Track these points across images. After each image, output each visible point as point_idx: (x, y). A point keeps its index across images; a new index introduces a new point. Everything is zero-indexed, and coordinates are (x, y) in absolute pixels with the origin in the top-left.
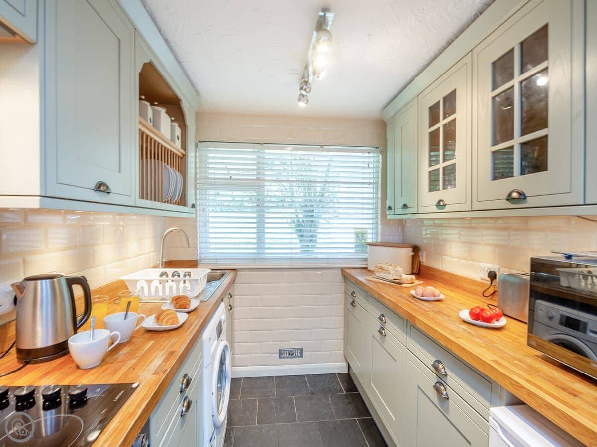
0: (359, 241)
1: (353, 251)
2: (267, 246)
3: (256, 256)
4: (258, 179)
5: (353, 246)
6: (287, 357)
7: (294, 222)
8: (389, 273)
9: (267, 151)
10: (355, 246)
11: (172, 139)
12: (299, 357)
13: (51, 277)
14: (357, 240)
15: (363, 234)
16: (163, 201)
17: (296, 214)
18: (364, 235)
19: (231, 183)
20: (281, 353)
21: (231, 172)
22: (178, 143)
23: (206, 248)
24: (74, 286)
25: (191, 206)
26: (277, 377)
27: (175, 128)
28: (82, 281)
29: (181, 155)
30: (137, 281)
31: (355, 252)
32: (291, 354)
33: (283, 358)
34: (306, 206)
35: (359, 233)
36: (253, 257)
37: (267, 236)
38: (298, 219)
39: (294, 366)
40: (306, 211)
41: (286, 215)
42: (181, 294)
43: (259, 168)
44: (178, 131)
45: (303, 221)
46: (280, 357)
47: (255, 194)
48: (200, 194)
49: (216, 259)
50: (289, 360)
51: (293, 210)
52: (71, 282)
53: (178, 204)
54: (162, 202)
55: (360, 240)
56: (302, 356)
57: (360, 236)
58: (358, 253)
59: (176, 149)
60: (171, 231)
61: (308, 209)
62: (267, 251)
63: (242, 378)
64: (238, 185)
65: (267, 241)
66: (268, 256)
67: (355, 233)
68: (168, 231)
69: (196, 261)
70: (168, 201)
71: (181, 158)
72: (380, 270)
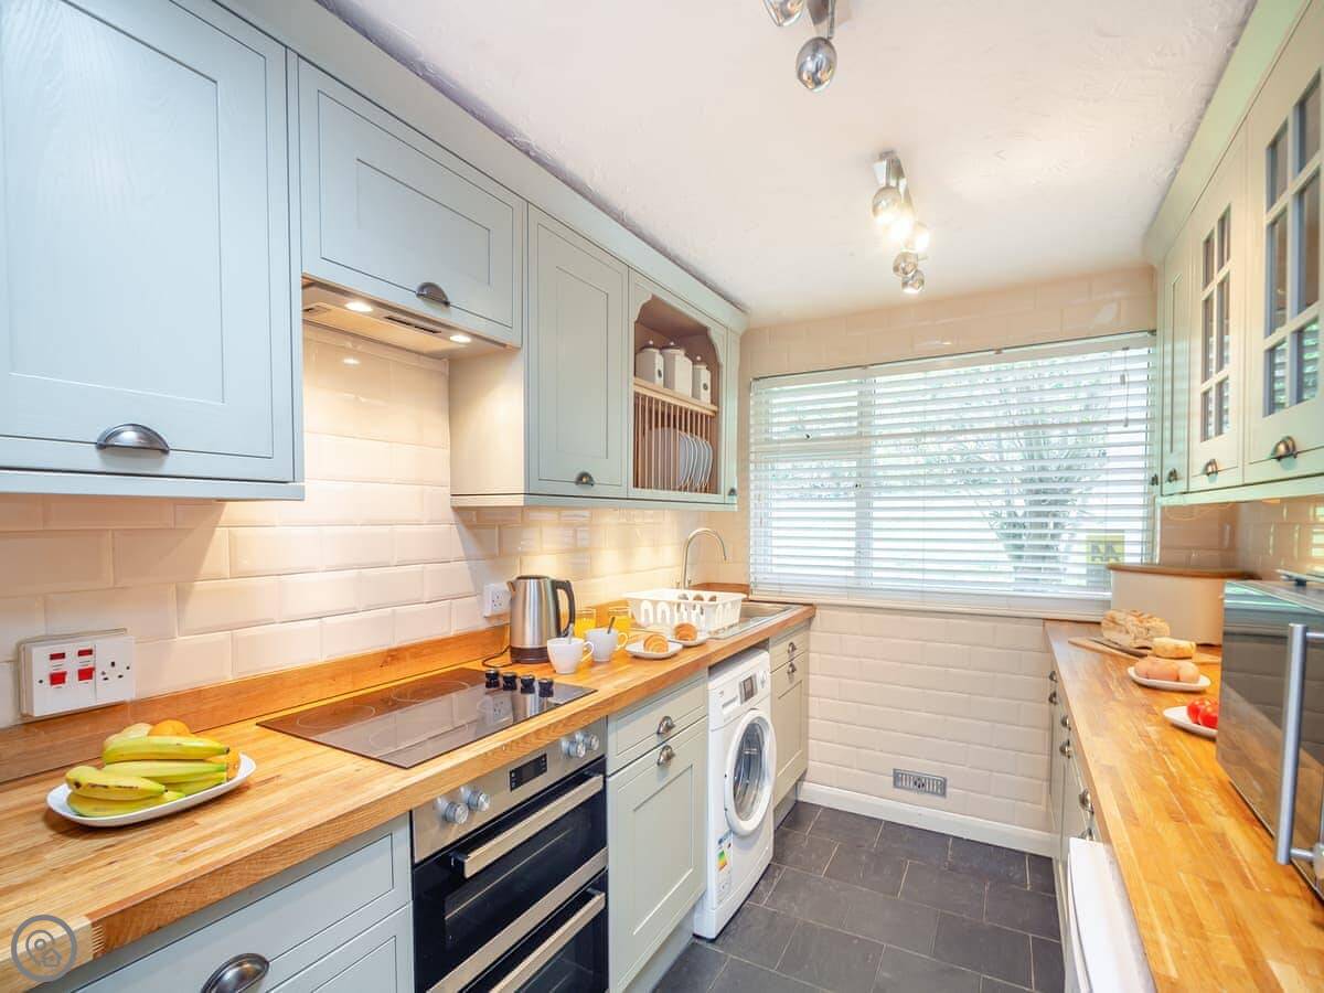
0: (1098, 561)
1: (1084, 582)
2: (876, 564)
3: (851, 583)
4: (860, 436)
5: (1083, 571)
6: (909, 789)
7: (998, 516)
8: (1127, 632)
9: (878, 379)
10: (1088, 571)
11: (695, 395)
12: (936, 794)
13: (538, 578)
14: (1093, 559)
15: (1110, 545)
16: (678, 487)
17: (1008, 498)
18: (1117, 548)
19: (809, 445)
20: (898, 778)
21: (808, 427)
22: (706, 396)
23: (764, 564)
24: (559, 591)
25: (727, 493)
26: (887, 822)
27: (699, 373)
28: (566, 586)
29: (710, 413)
30: (641, 601)
31: (1088, 587)
32: (920, 784)
33: (902, 788)
34: (1032, 481)
35: (1100, 542)
36: (843, 583)
37: (876, 545)
38: (1011, 510)
39: (925, 811)
40: (1030, 492)
41: (982, 503)
42: (686, 621)
43: (861, 415)
44: (705, 376)
45: (1025, 515)
46: (895, 785)
47: (854, 464)
48: (756, 470)
49: (779, 584)
50: (913, 795)
51: (999, 491)
52: (556, 585)
53: (706, 492)
54: (674, 489)
55: (1101, 558)
56: (944, 794)
57: (1102, 547)
58: (1096, 588)
59: (704, 408)
60: (698, 534)
61: (1034, 487)
62: (876, 574)
63: (819, 806)
64: (819, 450)
65: (876, 554)
66: (876, 584)
67: (1087, 542)
68: (694, 533)
69: (748, 586)
70: (686, 488)
71: (711, 417)
72: (1112, 625)
